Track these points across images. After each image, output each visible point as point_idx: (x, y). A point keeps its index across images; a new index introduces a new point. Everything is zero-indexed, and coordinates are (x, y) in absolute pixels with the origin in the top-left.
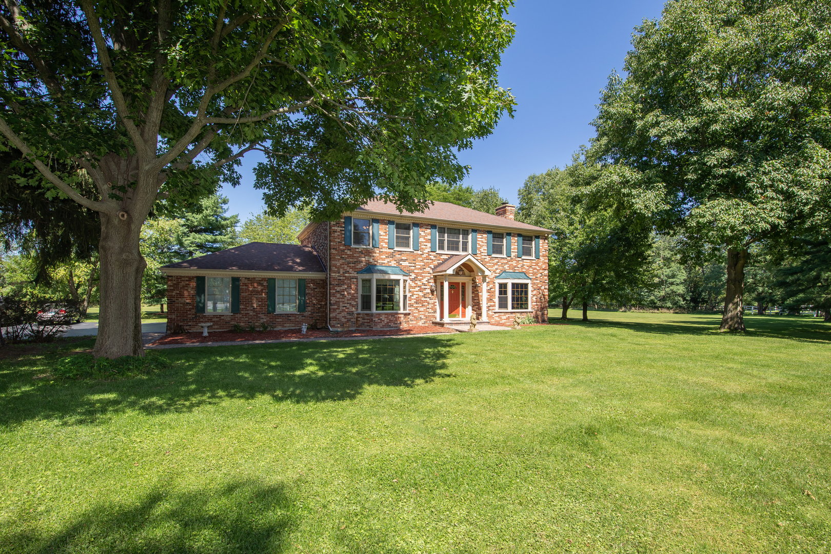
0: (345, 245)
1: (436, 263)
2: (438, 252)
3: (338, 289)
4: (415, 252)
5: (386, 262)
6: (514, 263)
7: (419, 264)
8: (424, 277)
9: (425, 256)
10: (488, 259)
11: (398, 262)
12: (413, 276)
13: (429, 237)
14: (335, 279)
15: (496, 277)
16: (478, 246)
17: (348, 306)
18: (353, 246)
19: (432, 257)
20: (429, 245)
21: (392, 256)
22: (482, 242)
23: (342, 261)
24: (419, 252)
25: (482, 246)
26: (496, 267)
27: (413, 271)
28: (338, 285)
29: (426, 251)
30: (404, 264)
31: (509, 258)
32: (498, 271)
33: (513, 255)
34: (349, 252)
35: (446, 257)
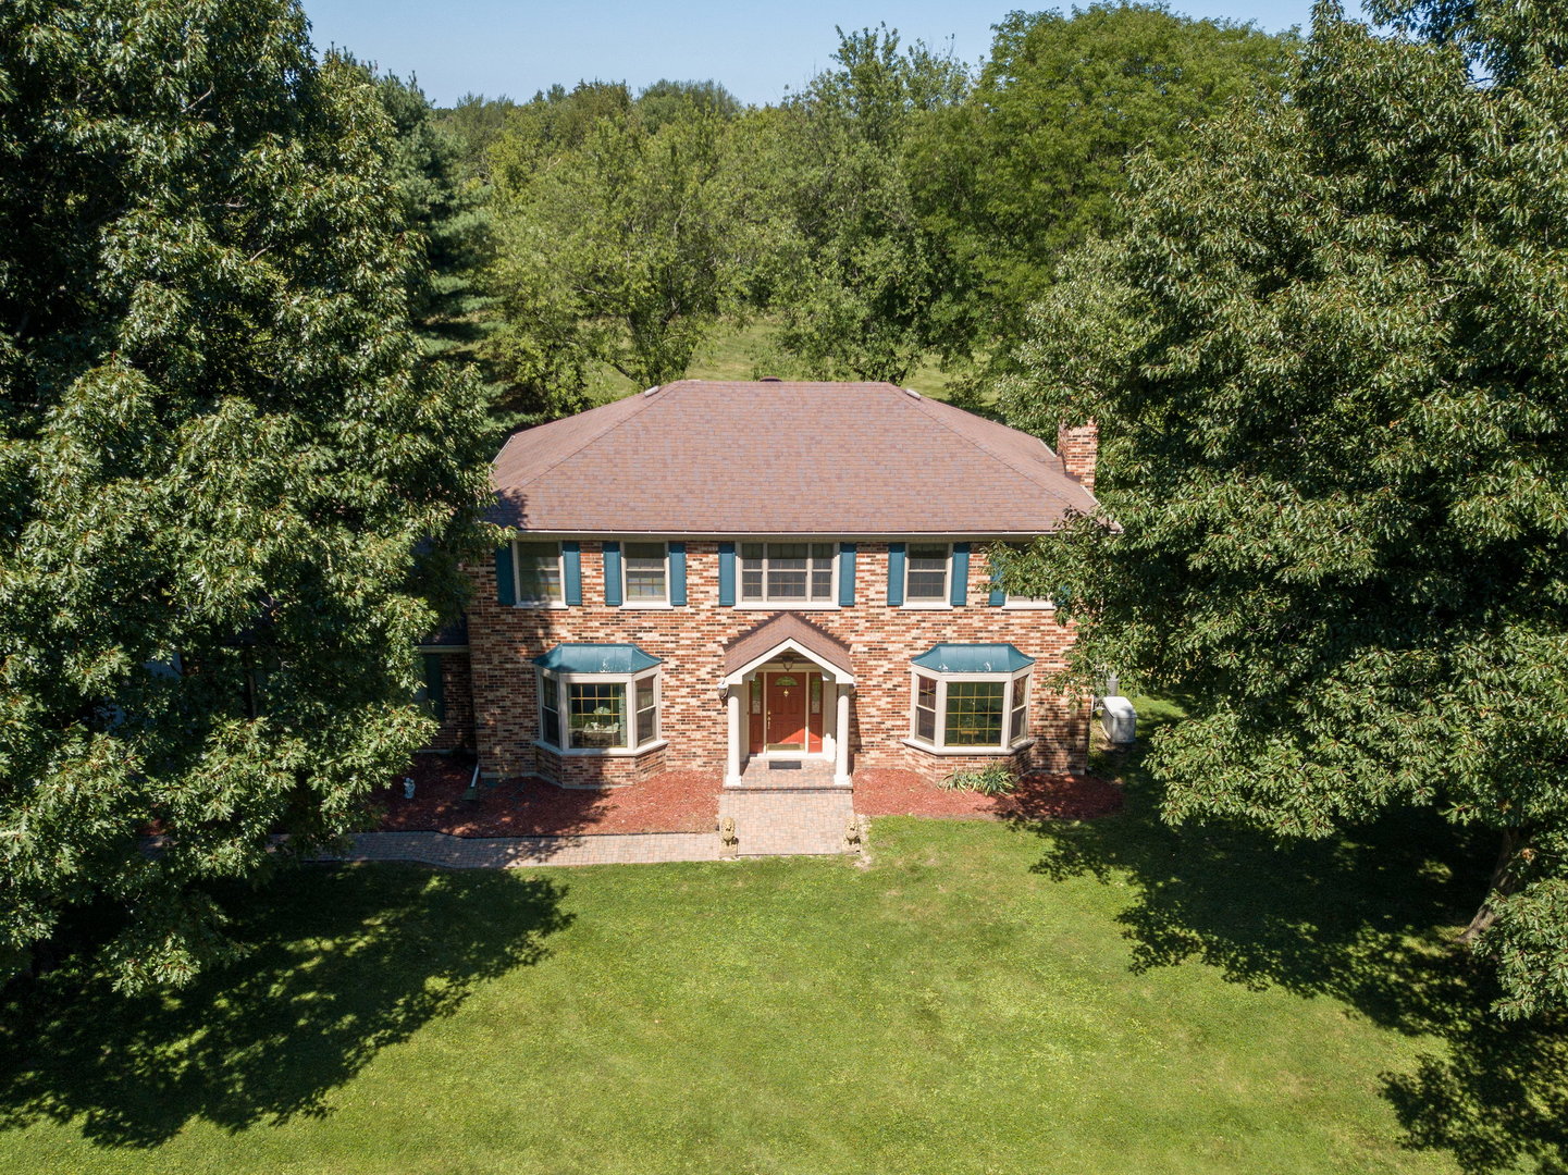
0: (499, 604)
1: (733, 631)
2: (741, 604)
3: (491, 696)
4: (677, 610)
5: (601, 634)
6: (976, 622)
7: (687, 637)
8: (704, 664)
9: (703, 616)
10: (889, 613)
11: (632, 633)
12: (673, 663)
13: (715, 572)
14: (481, 676)
15: (913, 658)
16: (858, 584)
17: (516, 729)
18: (520, 605)
19: (724, 619)
20: (715, 590)
21: (617, 620)
22: (873, 573)
23: (494, 639)
24: (688, 609)
25: (870, 584)
26: (915, 633)
27: (671, 653)
28: (491, 688)
29: (707, 605)
30: (646, 637)
31: (961, 610)
32: (921, 643)
33: (972, 600)
34: (510, 619)
35: (762, 617)
